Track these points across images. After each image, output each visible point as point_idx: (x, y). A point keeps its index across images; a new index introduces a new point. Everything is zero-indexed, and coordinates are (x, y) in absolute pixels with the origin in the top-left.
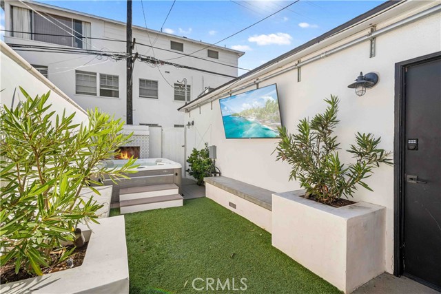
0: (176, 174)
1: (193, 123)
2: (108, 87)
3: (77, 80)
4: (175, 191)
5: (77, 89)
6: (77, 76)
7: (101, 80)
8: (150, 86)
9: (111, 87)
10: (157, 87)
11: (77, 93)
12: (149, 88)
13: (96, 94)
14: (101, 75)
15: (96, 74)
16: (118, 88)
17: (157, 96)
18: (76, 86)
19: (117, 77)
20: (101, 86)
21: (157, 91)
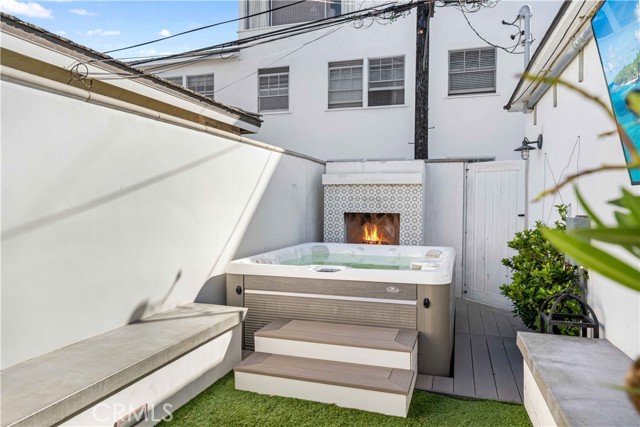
0: (427, 304)
1: (540, 142)
2: (386, 84)
3: (331, 82)
4: (403, 360)
5: (330, 99)
6: (332, 73)
7: (370, 73)
8: (475, 63)
9: (391, 84)
10: (493, 62)
11: (330, 106)
12: (474, 69)
13: (360, 104)
14: (372, 62)
15: (361, 62)
16: (402, 83)
17: (493, 84)
18: (330, 93)
19: (401, 59)
20: (371, 85)
21: (493, 73)
